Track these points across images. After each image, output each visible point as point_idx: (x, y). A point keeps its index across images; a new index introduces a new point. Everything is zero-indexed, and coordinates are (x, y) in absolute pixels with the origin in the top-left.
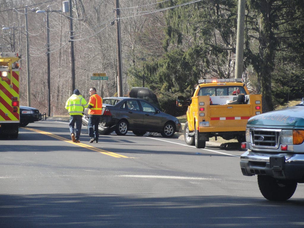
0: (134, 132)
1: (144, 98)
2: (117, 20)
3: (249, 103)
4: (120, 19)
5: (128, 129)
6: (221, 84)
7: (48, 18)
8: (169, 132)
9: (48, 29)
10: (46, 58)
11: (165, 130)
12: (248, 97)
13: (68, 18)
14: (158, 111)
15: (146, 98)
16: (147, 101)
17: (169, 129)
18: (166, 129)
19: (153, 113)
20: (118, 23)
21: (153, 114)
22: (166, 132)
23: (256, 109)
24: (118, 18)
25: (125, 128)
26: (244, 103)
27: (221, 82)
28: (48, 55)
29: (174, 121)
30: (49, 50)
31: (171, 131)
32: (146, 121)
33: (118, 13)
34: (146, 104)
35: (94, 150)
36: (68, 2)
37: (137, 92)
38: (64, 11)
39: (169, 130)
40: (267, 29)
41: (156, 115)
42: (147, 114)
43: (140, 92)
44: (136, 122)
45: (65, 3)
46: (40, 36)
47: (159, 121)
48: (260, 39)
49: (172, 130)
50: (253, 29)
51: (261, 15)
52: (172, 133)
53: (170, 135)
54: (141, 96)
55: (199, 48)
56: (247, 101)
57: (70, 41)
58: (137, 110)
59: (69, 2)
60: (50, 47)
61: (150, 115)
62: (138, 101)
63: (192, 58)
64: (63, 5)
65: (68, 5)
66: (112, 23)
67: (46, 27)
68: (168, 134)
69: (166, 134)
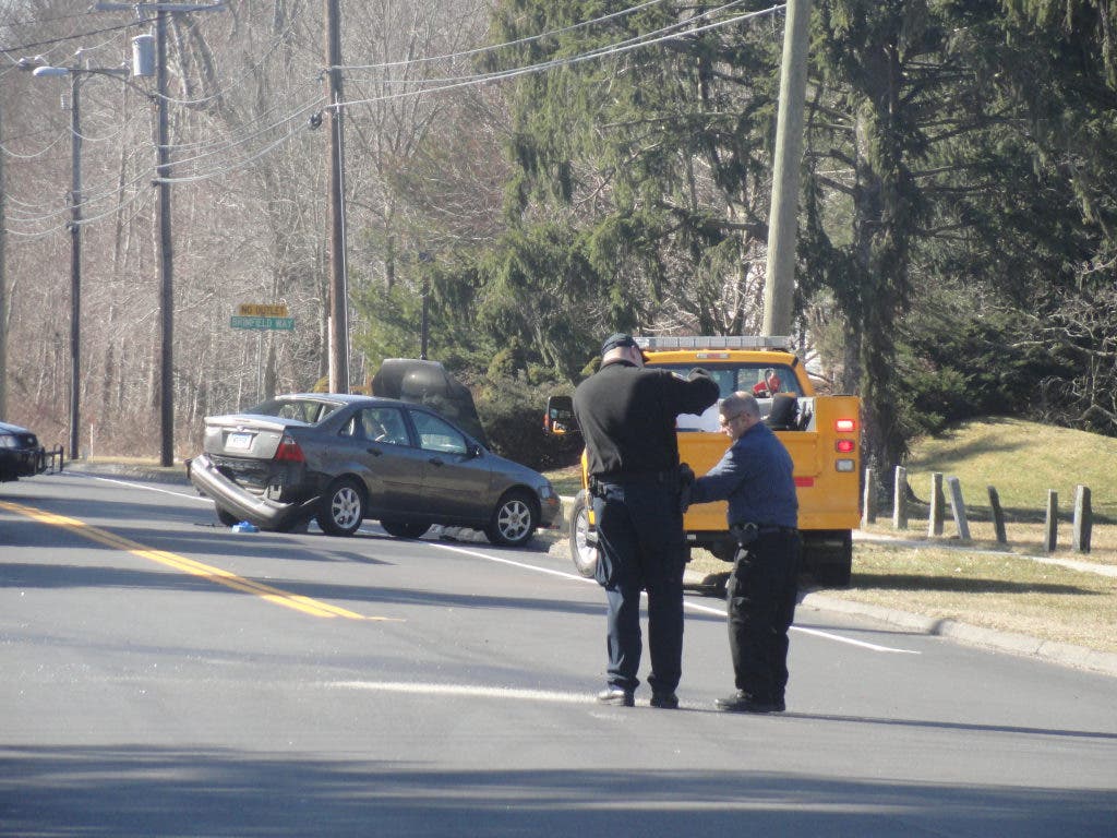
0: (387, 525)
1: (425, 400)
2: (333, 110)
3: (812, 428)
4: (341, 108)
5: (364, 515)
6: (709, 356)
7: (76, 94)
8: (516, 528)
9: (75, 138)
10: (68, 243)
11: (501, 521)
12: (810, 405)
13: (152, 98)
14: (476, 447)
15: (435, 400)
16: (434, 412)
17: (515, 517)
18: (505, 515)
19: (458, 454)
20: (335, 122)
21: (459, 458)
22: (505, 526)
23: (839, 449)
24: (337, 104)
25: (354, 510)
26: (795, 428)
27: (711, 348)
28: (75, 232)
29: (536, 488)
30: (77, 214)
31: (521, 524)
32: (433, 485)
33: (337, 82)
34: (432, 422)
35: (240, 587)
36: (152, 38)
37: (400, 378)
38: (137, 71)
39: (514, 519)
40: (887, 159)
41: (474, 464)
42: (437, 461)
43: (413, 376)
44: (393, 489)
45: (142, 42)
46: (45, 161)
47: (479, 486)
49: (524, 520)
50: (835, 154)
51: (868, 104)
52: (522, 535)
53: (518, 538)
54: (416, 393)
55: (631, 222)
56: (806, 420)
57: (155, 184)
58: (399, 445)
59: (155, 37)
60: (83, 203)
61: (447, 461)
62: (404, 411)
63: (610, 255)
64: (135, 48)
65: (153, 52)
66: (313, 120)
67: (71, 128)
68: (512, 533)
69: (505, 534)
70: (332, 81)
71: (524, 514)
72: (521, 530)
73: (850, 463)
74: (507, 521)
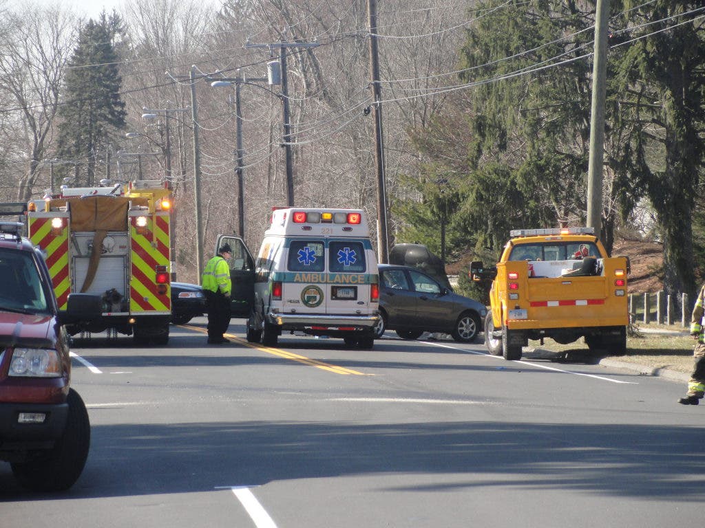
0: (398, 333)
1: (418, 265)
2: (376, 105)
3: (603, 274)
4: (380, 104)
5: (386, 327)
6: (552, 239)
7: (238, 94)
8: (468, 332)
9: (238, 119)
10: (236, 178)
11: (460, 329)
12: (601, 263)
13: (279, 96)
14: (445, 289)
15: (423, 265)
16: (423, 272)
17: (467, 326)
18: (462, 326)
19: (436, 294)
20: (377, 111)
21: (436, 296)
22: (462, 331)
23: (616, 285)
24: (378, 102)
25: (380, 325)
26: (595, 274)
27: (553, 235)
28: (240, 173)
29: (478, 310)
30: (240, 163)
31: (471, 330)
32: (424, 311)
33: (377, 89)
34: (422, 277)
36: (278, 63)
37: (405, 253)
38: (270, 82)
39: (467, 327)
40: (679, 122)
41: (443, 299)
42: (424, 297)
43: (411, 253)
44: (400, 313)
45: (273, 65)
46: (226, 129)
47: (448, 311)
48: (668, 143)
49: (472, 328)
50: (654, 121)
51: (668, 93)
52: (472, 335)
53: (469, 337)
54: (413, 262)
55: (542, 162)
56: (600, 270)
57: (283, 146)
58: (404, 290)
59: (280, 62)
60: (244, 156)
61: (430, 297)
62: (406, 271)
63: (529, 182)
64: (269, 69)
65: (279, 71)
66: (365, 110)
67: (235, 113)
68: (466, 335)
69: (462, 336)
70: (375, 89)
71: (472, 325)
72: (471, 333)
73: (622, 291)
74: (464, 328)
